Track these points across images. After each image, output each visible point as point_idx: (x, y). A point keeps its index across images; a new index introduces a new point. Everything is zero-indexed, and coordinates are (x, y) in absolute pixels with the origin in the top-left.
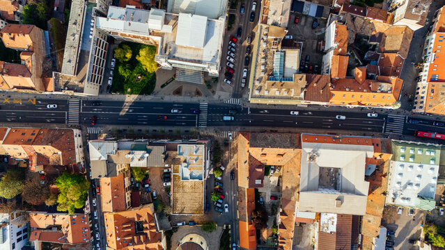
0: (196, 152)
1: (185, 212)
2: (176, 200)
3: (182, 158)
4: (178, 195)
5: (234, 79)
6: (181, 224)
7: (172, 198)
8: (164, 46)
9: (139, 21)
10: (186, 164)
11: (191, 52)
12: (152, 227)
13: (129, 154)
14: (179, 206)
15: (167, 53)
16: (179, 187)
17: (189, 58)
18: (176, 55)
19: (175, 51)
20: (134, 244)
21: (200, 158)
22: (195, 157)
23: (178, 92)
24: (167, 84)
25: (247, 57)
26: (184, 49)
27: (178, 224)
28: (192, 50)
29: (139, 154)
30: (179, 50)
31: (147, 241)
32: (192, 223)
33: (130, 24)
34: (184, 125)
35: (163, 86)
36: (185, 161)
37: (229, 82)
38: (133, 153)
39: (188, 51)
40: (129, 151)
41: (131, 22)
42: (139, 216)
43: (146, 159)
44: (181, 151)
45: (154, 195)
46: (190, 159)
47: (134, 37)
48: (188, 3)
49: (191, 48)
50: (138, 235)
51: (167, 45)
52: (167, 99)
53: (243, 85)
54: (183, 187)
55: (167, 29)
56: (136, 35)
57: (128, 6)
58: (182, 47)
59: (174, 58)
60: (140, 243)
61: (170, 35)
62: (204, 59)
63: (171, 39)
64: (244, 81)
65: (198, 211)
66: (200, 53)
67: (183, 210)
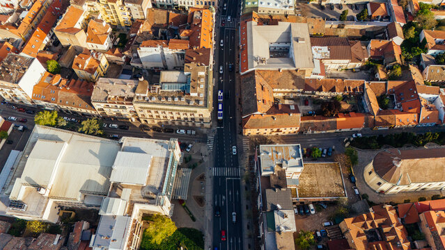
0: (268, 153)
1: (340, 183)
2: (329, 194)
3: (277, 169)
4: (323, 191)
5: (187, 142)
6: (356, 190)
7: (328, 199)
8: (146, 200)
9: (111, 228)
10: (284, 162)
11: (155, 169)
12: (369, 218)
13: (280, 232)
14: (335, 190)
15: (154, 196)
16: (312, 191)
17: (162, 172)
18: (158, 186)
19: (152, 188)
20: (397, 239)
21: (274, 149)
22: (275, 154)
23: (201, 201)
24: (190, 214)
25: (165, 130)
26: (152, 178)
27: (357, 193)
28: (154, 168)
29: (278, 220)
30: (152, 183)
31: (388, 223)
32: (352, 179)
33: (113, 240)
34: (239, 192)
35: (194, 219)
36: (281, 165)
37: (190, 146)
38: (279, 228)
39: (154, 173)
40: (277, 234)
41: (112, 238)
42: (359, 235)
43: (283, 211)
44: (269, 169)
45: (328, 224)
46: (277, 159)
47: (131, 239)
48: (99, 175)
49: (151, 170)
50: (384, 235)
51: (144, 198)
52: (208, 214)
53: (194, 132)
54: (312, 186)
55: (126, 194)
56: (128, 236)
57: (91, 245)
58: (149, 180)
59: (160, 189)
60: (393, 232)
61: (133, 195)
62: (165, 156)
63: (138, 193)
64: (189, 132)
65: (336, 168)
66: (157, 160)
67: (339, 185)
